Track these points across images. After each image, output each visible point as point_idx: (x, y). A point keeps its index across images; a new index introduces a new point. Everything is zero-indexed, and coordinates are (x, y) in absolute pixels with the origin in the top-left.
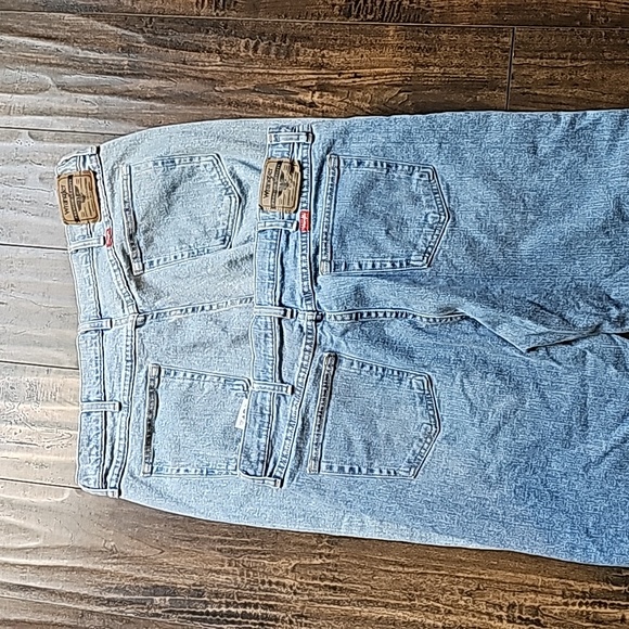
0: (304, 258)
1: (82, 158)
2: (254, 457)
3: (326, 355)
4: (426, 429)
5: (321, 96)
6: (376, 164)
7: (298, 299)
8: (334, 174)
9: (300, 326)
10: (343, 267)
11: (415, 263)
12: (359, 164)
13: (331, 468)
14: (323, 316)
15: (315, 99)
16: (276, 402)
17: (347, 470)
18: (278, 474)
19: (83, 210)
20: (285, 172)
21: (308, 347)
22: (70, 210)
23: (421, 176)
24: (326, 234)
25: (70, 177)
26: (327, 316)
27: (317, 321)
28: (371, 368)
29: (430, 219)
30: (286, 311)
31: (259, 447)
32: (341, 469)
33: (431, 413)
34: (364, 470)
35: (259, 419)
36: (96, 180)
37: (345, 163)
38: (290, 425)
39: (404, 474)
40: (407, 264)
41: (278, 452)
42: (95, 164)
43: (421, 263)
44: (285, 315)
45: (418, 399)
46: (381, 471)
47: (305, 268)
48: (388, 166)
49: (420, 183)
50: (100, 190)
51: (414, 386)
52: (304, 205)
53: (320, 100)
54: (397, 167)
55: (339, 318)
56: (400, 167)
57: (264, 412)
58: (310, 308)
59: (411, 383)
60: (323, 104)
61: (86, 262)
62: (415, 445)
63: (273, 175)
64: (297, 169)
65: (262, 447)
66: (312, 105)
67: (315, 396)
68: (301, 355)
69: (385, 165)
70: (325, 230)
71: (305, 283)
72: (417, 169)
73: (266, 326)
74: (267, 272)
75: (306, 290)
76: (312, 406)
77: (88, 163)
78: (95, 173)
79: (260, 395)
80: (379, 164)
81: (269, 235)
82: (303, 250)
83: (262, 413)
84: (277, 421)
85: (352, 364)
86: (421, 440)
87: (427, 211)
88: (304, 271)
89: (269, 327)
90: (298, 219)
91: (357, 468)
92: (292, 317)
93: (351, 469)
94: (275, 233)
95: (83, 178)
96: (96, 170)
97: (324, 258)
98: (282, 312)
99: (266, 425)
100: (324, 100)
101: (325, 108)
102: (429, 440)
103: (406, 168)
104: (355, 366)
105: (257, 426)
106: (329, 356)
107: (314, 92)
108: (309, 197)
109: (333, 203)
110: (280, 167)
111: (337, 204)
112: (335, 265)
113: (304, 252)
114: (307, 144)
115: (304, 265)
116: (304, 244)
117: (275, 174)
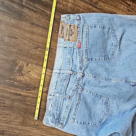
0: (80, 56)
2: (56, 117)
3: (81, 87)
4: (105, 112)
5: (132, 3)
6: (100, 27)
8: (87, 30)
9: (76, 78)
10: (90, 60)
11: (110, 58)
12: (95, 27)
13: (78, 122)
14: (84, 75)
15: (131, 4)
16: (63, 101)
17: (82, 123)
18: (62, 123)
20: (73, 29)
21: (77, 85)
23: (112, 31)
26: (85, 75)
28: (93, 93)
29: (114, 44)
30: (73, 72)
31: (57, 114)
32: (81, 123)
33: (107, 108)
34: (87, 123)
35: (57, 105)
37: (90, 26)
38: (66, 108)
39: (98, 125)
40: (108, 58)
41: (62, 116)
43: (112, 58)
44: (73, 74)
45: (104, 104)
46: (91, 124)
47: (80, 60)
48: (103, 28)
49: (111, 33)
51: (104, 100)
52: (79, 40)
53: (132, 5)
54: (105, 28)
56: (106, 28)
57: (59, 103)
59: (103, 99)
60: (132, 6)
62: (101, 117)
63: (68, 30)
64: (76, 28)
65: (58, 114)
66: (129, 5)
67: (76, 99)
68: (74, 87)
69: (102, 27)
70: (86, 49)
71: (81, 64)
72: (111, 29)
73: (66, 77)
74: (67, 60)
75: (81, 66)
76: (74, 102)
79: (58, 98)
80: (101, 27)
81: (68, 49)
82: (79, 54)
83: (58, 103)
84: (62, 106)
85: (87, 91)
86: (103, 115)
87: (113, 42)
89: (67, 77)
90: (77, 44)
91: (85, 122)
92: (75, 74)
93: (84, 123)
94: (70, 48)
97: (85, 57)
98: (72, 73)
99: (59, 107)
100: (133, 5)
101: (133, 7)
102: (105, 115)
103: (108, 28)
104: (88, 92)
105: (56, 108)
106: (81, 88)
107: (131, 2)
108: (80, 37)
109: (88, 40)
110: (71, 27)
111: (89, 40)
112: (88, 59)
113: (79, 55)
114: (79, 20)
115: (80, 59)
116: (79, 52)
117: (69, 29)
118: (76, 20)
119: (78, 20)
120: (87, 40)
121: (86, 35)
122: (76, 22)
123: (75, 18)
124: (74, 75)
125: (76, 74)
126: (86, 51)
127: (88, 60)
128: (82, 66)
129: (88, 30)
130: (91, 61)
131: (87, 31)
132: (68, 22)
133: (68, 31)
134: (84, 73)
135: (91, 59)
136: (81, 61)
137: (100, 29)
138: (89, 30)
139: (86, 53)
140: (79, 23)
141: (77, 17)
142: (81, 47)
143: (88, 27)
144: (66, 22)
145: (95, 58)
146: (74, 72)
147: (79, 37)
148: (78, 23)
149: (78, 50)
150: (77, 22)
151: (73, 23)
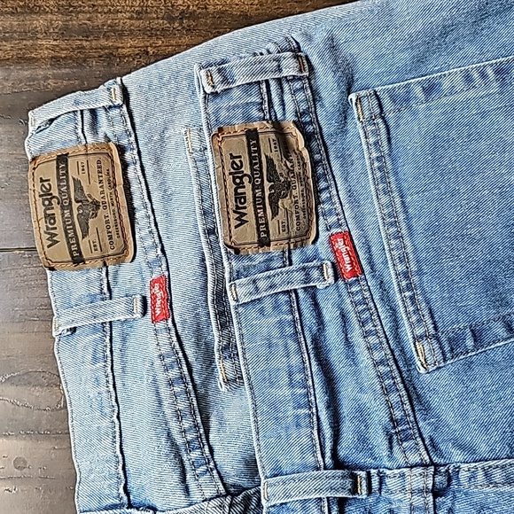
0: (372, 340)
1: (87, 116)
6: (469, 79)
7: (379, 441)
8: (375, 133)
10: (470, 343)
19: (92, 236)
22: (61, 237)
24: (406, 275)
25: (62, 159)
26: (463, 475)
27: (437, 493)
30: (354, 477)
36: (125, 166)
37: (393, 99)
42: (119, 128)
44: (354, 490)
47: (382, 362)
50: (134, 188)
52: (332, 219)
55: (498, 476)
58: (413, 459)
61: (95, 360)
63: (246, 170)
70: (400, 268)
71: (394, 398)
74: (287, 392)
77: (104, 126)
78: (122, 150)
80: (484, 76)
82: (363, 323)
88: (382, 369)
90: (327, 253)
95: (93, 160)
96: (124, 142)
97: (419, 331)
98: (348, 483)
108: (335, 199)
109: (398, 200)
110: (257, 145)
111: (408, 199)
112: (450, 340)
113: (369, 327)
114: (300, 79)
115: (377, 356)
116: (360, 308)
117: (252, 165)
118: (279, 81)
119: (295, 79)
120: (391, 204)
121: (378, 174)
122: (283, 104)
123: (263, 71)
124: (371, 500)
125: (375, 484)
126: (409, 287)
127: (447, 348)
128: (407, 407)
129: (383, 131)
130: (476, 347)
131: (376, 143)
132: (223, 114)
133: (246, 180)
134: (436, 466)
135: (468, 330)
136: (396, 373)
137: (471, 94)
138: (392, 123)
139: (412, 298)
140: (303, 107)
141: (278, 60)
142: (367, 268)
143: (377, 111)
144: (213, 117)
145: (499, 324)
146: (363, 474)
147: (330, 198)
148: (297, 104)
149: (344, 292)
150: (287, 98)
151: (262, 110)
